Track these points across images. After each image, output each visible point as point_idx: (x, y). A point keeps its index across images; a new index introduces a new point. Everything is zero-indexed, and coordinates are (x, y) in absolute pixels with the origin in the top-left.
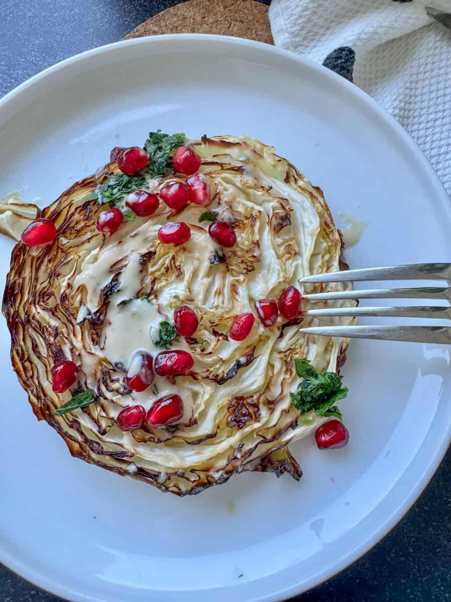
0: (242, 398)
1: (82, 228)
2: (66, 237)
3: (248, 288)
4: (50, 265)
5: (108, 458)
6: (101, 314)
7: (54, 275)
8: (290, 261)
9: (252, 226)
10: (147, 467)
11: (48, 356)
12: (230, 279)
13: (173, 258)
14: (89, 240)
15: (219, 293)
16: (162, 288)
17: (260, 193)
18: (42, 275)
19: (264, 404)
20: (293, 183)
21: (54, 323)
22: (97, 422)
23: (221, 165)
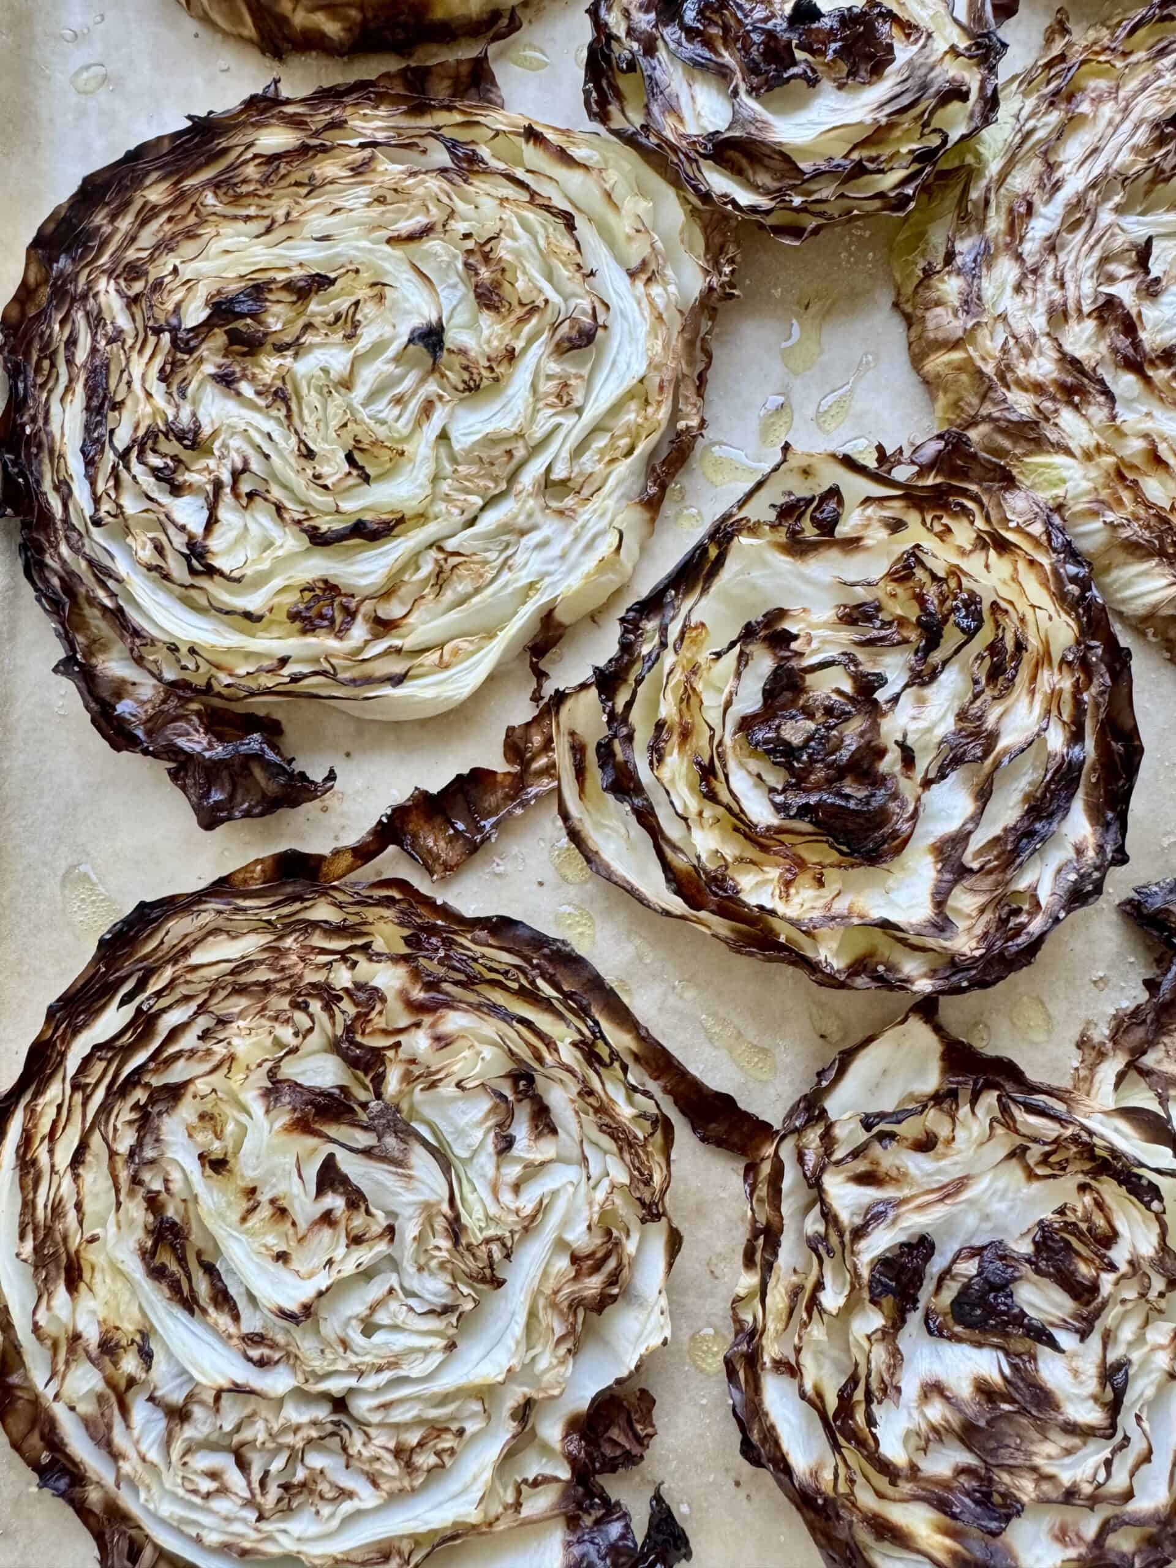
0: (334, 588)
1: (248, 195)
2: (216, 195)
3: (451, 416)
4: (167, 227)
5: (84, 564)
6: (196, 337)
7: (166, 245)
8: (551, 411)
9: (521, 320)
10: (130, 612)
11: (84, 366)
12: (431, 387)
13: (357, 303)
14: (248, 218)
15: (399, 401)
16: (312, 346)
17: (566, 273)
18: (148, 237)
19: (366, 619)
20: (640, 284)
21: (123, 321)
22: (97, 500)
23: (533, 194)
